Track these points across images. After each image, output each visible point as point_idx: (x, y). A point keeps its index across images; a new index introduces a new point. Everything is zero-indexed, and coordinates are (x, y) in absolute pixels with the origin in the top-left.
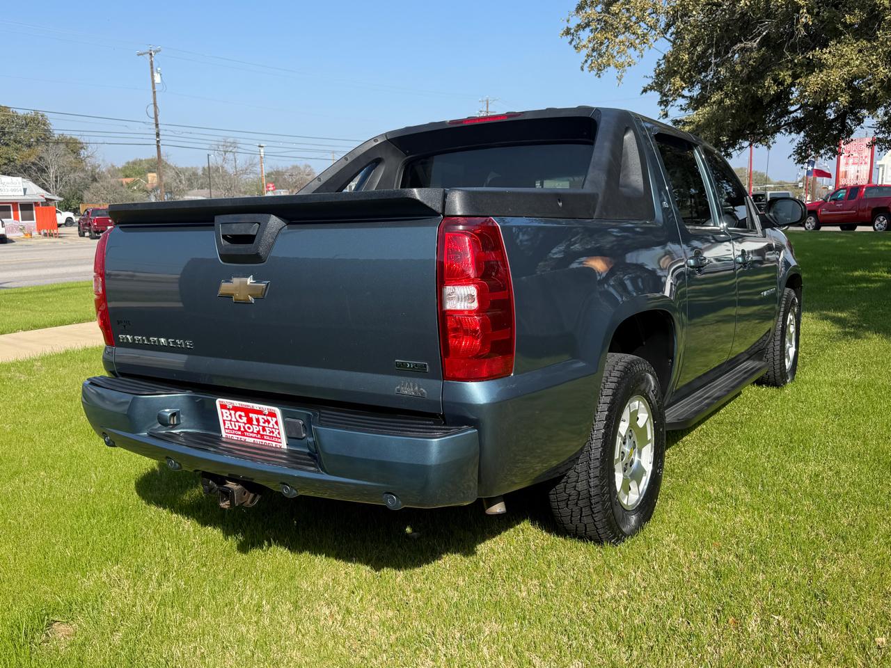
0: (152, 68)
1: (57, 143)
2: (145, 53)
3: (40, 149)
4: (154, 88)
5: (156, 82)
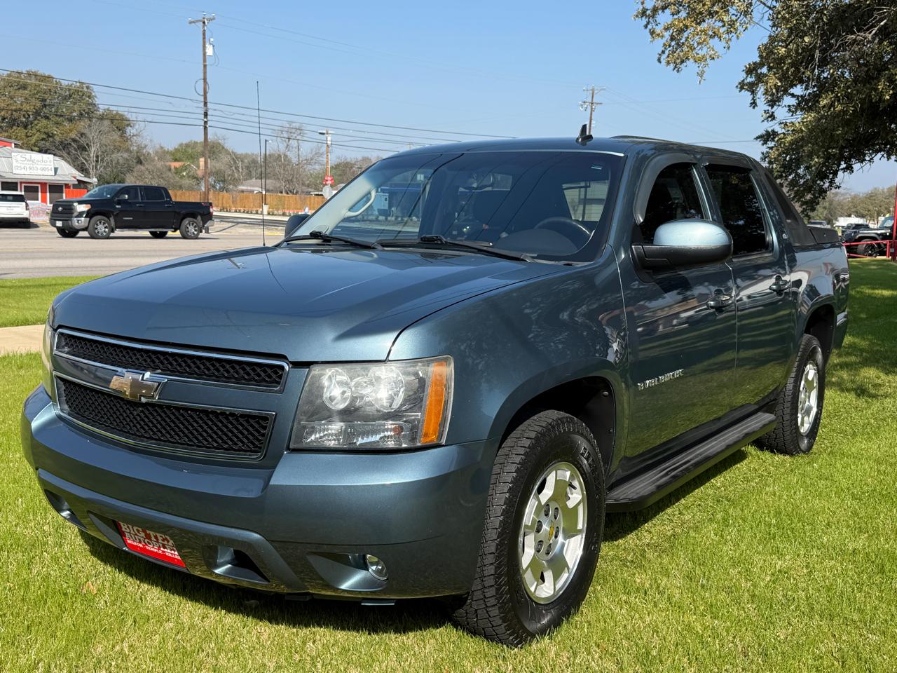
0: (204, 38)
1: (102, 118)
2: (197, 21)
3: (82, 125)
4: (205, 60)
5: (207, 54)
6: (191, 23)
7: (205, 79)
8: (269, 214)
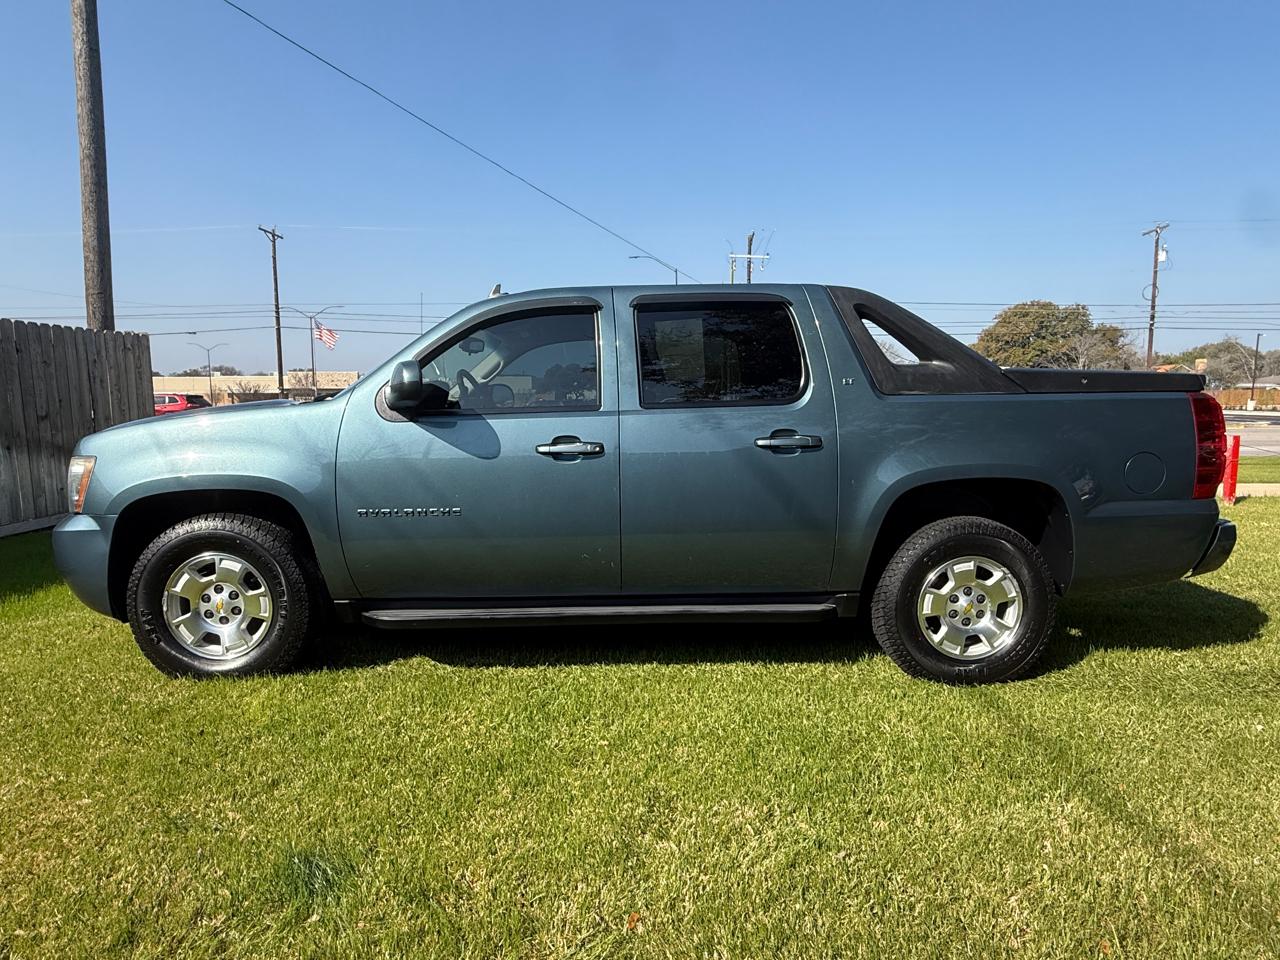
0: (1157, 246)
1: (1096, 332)
2: (1151, 232)
4: (1156, 267)
6: (1144, 234)
7: (1154, 285)
8: (1255, 410)
